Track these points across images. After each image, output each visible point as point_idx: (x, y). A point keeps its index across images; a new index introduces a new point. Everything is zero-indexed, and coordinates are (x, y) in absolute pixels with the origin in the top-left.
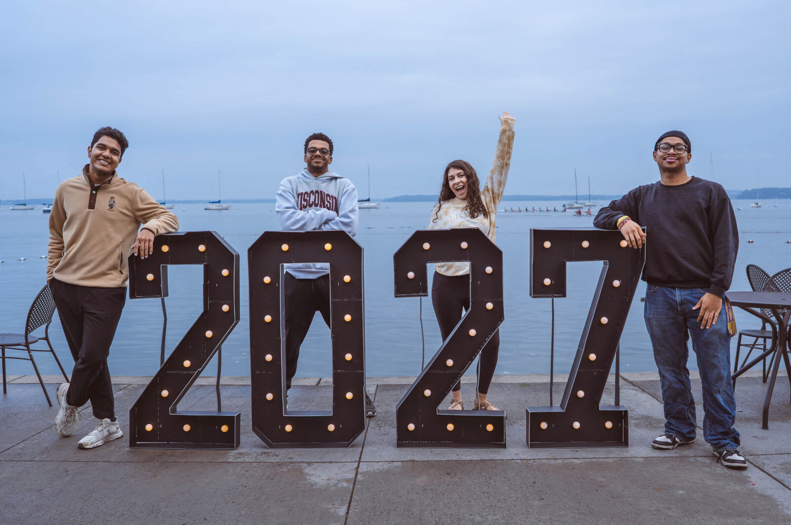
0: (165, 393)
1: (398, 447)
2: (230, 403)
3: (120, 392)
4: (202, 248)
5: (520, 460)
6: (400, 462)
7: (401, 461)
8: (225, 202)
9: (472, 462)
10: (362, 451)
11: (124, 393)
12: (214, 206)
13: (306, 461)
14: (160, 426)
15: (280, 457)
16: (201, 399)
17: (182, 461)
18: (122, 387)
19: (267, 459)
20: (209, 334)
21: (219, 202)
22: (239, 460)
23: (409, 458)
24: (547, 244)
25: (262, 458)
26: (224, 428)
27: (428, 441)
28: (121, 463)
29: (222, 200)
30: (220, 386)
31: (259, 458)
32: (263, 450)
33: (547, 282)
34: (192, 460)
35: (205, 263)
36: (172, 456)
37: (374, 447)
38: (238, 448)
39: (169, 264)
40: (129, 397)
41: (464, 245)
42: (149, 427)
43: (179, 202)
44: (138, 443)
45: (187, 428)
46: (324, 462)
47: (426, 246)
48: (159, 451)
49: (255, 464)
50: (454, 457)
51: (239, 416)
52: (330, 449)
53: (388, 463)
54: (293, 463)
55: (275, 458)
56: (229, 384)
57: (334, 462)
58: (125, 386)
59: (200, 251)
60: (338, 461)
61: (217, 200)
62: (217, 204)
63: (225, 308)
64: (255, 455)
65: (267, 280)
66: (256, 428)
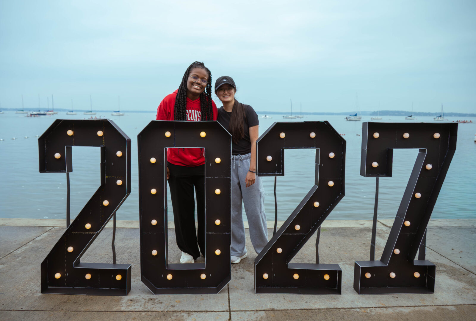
0: (70, 249)
1: (257, 293)
2: (123, 245)
3: (46, 234)
4: (100, 133)
5: (358, 308)
6: (264, 312)
7: (264, 310)
8: (122, 112)
9: (322, 311)
10: (229, 297)
11: (48, 235)
12: (115, 114)
13: (186, 309)
14: (67, 274)
15: (163, 305)
16: (102, 241)
17: (83, 310)
18: (48, 229)
19: (153, 307)
20: (106, 203)
21: (119, 112)
22: (131, 308)
23: (269, 306)
24: (376, 135)
25: (150, 306)
26: (119, 277)
27: (278, 287)
28: (31, 312)
29: (120, 110)
30: (116, 229)
31: (146, 306)
32: (149, 295)
33: (375, 164)
34: (91, 309)
35: (103, 146)
36: (76, 303)
37: (237, 293)
38: (129, 294)
39: (73, 145)
40: (51, 238)
41: (313, 135)
42: (58, 276)
43: (98, 111)
44: (49, 287)
45: (88, 276)
46: (201, 312)
47: (283, 135)
48: (65, 297)
49: (143, 314)
50: (305, 306)
51: (130, 269)
52: (204, 295)
53: (253, 312)
54: (175, 312)
55: (160, 305)
56: (123, 227)
57: (209, 312)
58: (50, 228)
59: (99, 136)
60: (212, 310)
61: (118, 110)
62: (118, 113)
63: (119, 182)
64: (143, 301)
65: (153, 160)
66: (144, 276)
